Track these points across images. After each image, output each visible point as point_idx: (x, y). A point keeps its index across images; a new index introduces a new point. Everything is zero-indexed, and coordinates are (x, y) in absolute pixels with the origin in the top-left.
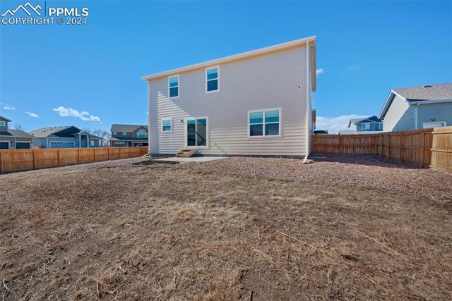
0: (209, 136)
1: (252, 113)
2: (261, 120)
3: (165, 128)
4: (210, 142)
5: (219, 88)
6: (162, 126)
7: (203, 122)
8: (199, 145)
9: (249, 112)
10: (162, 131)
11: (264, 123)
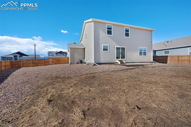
0: (126, 55)
1: (140, 48)
2: (142, 50)
3: (104, 50)
4: (126, 57)
5: (129, 36)
6: (103, 48)
7: (124, 49)
8: (122, 58)
9: (139, 47)
10: (103, 51)
11: (143, 52)
